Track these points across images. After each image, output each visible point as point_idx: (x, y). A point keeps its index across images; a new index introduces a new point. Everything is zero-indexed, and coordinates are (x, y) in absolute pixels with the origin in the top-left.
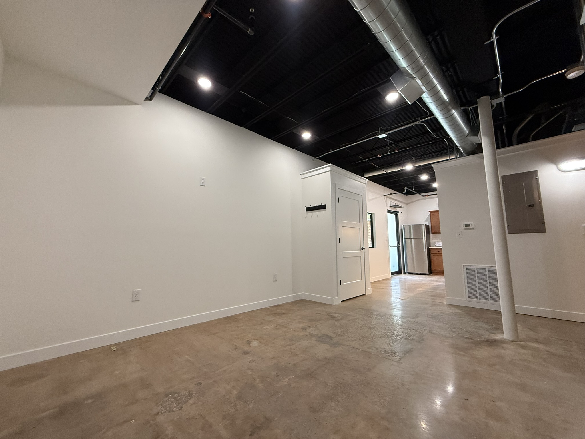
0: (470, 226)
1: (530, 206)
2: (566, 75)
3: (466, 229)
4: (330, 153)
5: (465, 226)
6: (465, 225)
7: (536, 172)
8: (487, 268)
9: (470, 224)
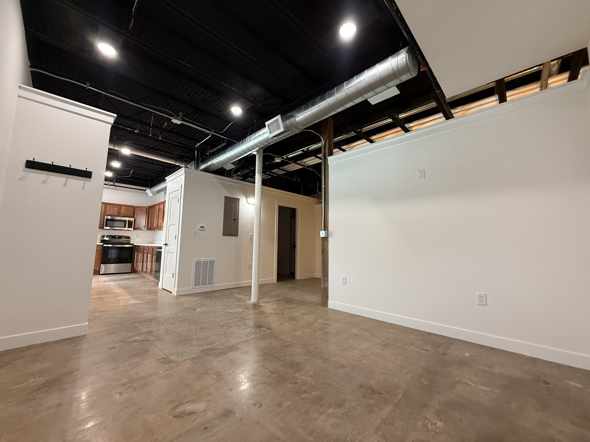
0: (203, 228)
1: (234, 219)
2: (275, 159)
3: (200, 230)
4: (86, 87)
5: (201, 228)
6: (201, 226)
7: (239, 199)
8: (202, 261)
9: (204, 226)
